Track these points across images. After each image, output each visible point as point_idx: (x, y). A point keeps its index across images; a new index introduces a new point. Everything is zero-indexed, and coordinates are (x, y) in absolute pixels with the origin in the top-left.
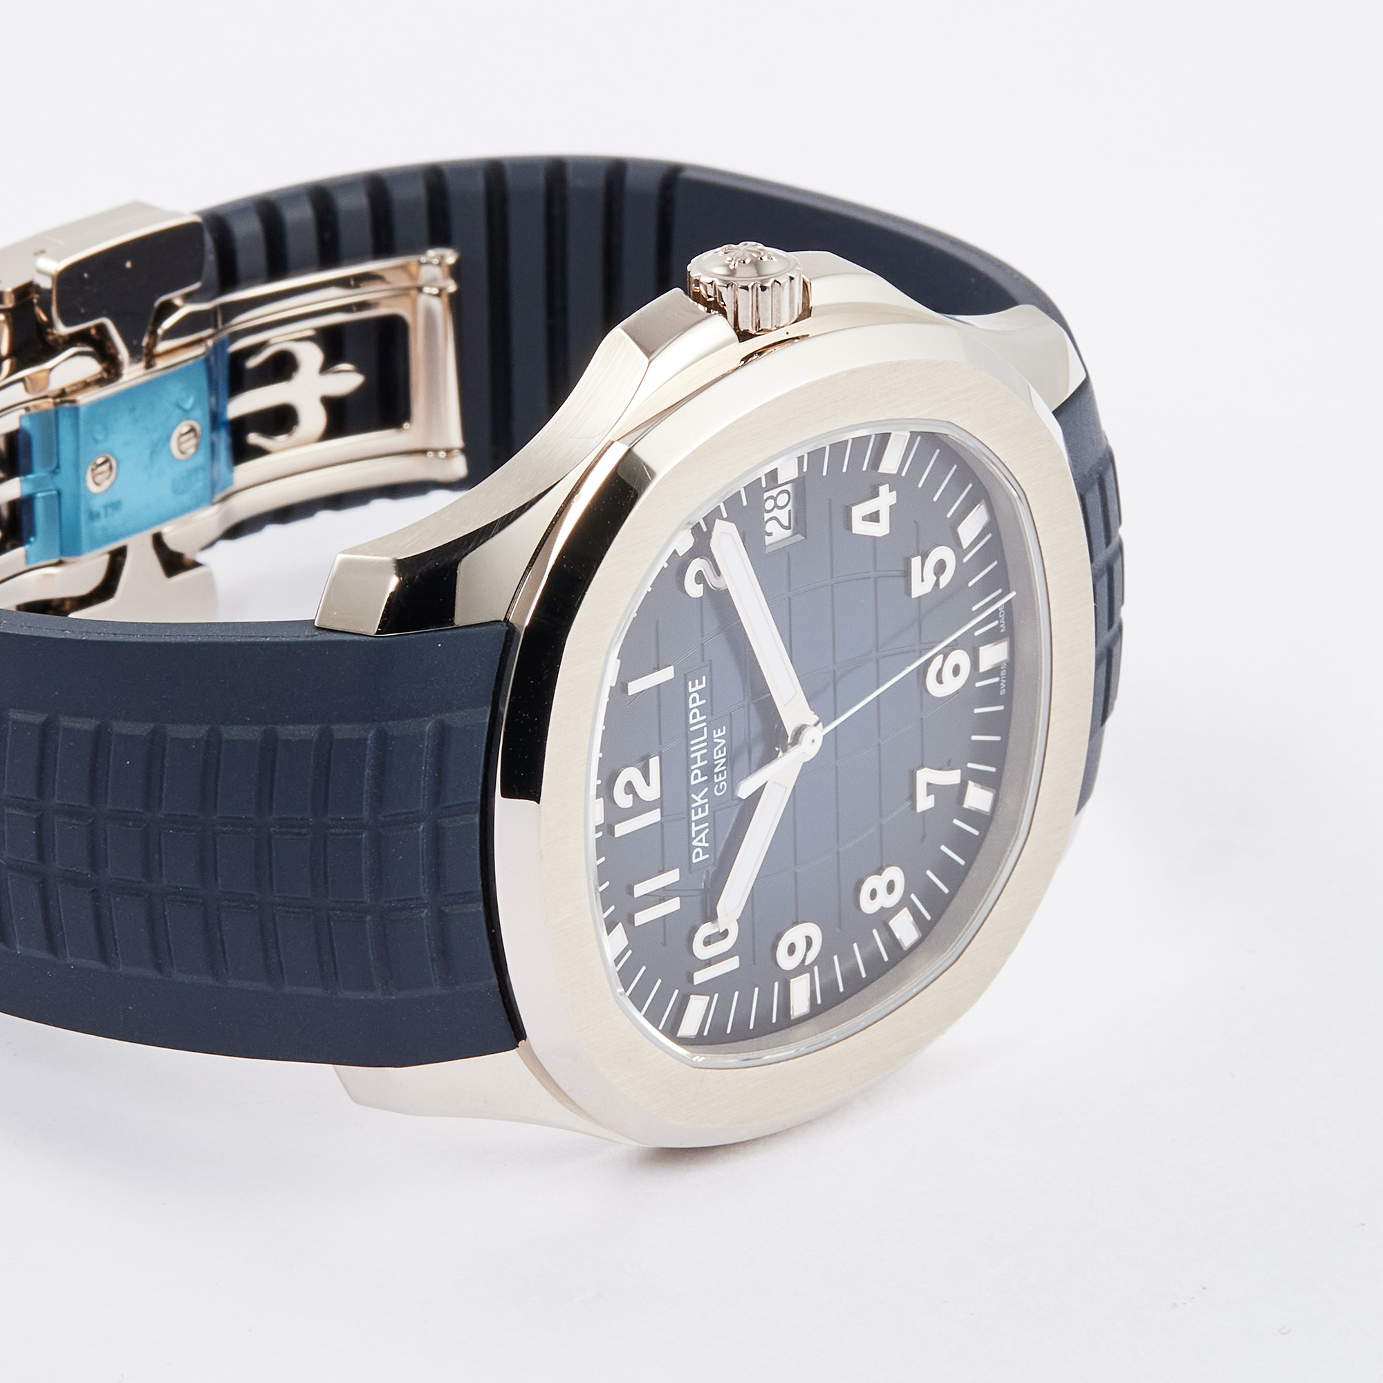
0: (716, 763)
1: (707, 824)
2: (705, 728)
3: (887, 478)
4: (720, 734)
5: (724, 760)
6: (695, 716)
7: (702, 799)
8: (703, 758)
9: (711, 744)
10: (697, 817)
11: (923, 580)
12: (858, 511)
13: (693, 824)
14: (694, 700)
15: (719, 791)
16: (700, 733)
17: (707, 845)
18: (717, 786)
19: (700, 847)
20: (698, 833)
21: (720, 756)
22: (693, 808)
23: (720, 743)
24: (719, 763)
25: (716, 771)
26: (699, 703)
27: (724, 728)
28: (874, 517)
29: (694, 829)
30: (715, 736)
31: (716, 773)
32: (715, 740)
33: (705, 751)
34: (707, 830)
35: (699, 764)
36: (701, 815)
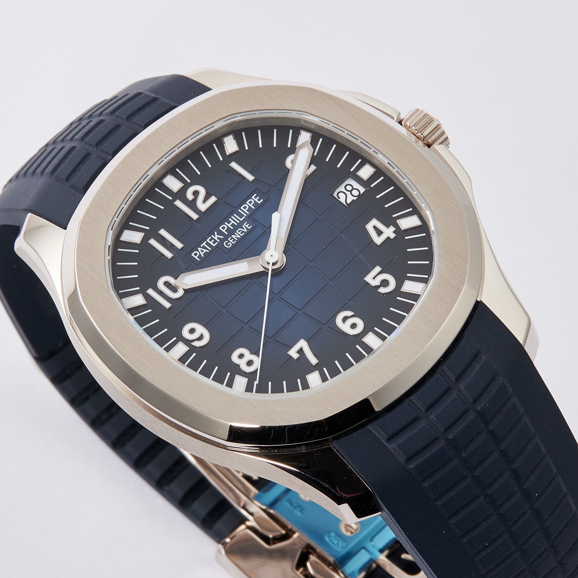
0: (235, 233)
1: (210, 249)
2: (244, 217)
3: (397, 226)
4: (247, 226)
5: (240, 237)
6: (245, 208)
7: (218, 238)
8: (233, 225)
9: (240, 225)
10: (209, 242)
11: (374, 278)
12: (374, 222)
13: (206, 242)
14: (250, 202)
15: (226, 244)
16: (241, 216)
17: (203, 256)
18: (227, 241)
19: (200, 254)
20: (204, 247)
21: (239, 233)
22: (212, 237)
23: (244, 229)
24: (237, 235)
25: (233, 236)
26: (251, 205)
27: (251, 226)
28: (379, 233)
29: (204, 244)
30: (245, 224)
31: (232, 237)
32: (243, 226)
33: (236, 224)
34: (208, 251)
35: (229, 225)
36: (211, 243)
